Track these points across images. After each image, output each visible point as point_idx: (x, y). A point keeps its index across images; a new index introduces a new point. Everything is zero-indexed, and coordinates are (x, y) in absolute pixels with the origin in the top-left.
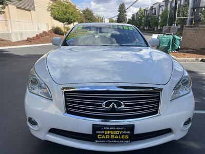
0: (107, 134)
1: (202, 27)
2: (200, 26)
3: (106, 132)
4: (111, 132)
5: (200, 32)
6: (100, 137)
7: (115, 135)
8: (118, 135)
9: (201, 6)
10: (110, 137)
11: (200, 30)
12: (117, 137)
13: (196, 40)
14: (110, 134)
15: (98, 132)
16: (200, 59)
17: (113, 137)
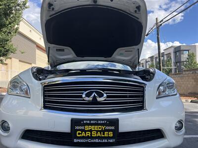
0: (88, 131)
1: (186, 74)
2: (184, 73)
3: (87, 128)
4: (92, 128)
5: (184, 78)
6: (79, 134)
7: (97, 131)
8: (100, 131)
9: (182, 60)
10: (91, 134)
11: (184, 76)
12: (99, 134)
13: (183, 85)
14: (91, 131)
15: (77, 128)
16: (190, 100)
17: (94, 134)
